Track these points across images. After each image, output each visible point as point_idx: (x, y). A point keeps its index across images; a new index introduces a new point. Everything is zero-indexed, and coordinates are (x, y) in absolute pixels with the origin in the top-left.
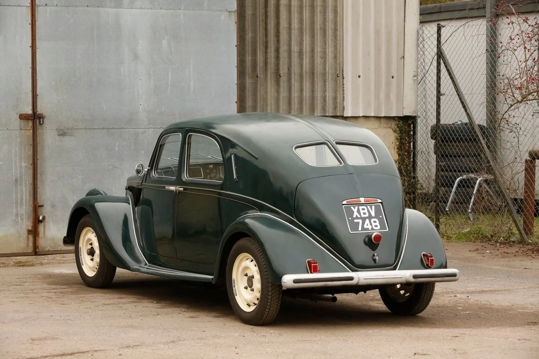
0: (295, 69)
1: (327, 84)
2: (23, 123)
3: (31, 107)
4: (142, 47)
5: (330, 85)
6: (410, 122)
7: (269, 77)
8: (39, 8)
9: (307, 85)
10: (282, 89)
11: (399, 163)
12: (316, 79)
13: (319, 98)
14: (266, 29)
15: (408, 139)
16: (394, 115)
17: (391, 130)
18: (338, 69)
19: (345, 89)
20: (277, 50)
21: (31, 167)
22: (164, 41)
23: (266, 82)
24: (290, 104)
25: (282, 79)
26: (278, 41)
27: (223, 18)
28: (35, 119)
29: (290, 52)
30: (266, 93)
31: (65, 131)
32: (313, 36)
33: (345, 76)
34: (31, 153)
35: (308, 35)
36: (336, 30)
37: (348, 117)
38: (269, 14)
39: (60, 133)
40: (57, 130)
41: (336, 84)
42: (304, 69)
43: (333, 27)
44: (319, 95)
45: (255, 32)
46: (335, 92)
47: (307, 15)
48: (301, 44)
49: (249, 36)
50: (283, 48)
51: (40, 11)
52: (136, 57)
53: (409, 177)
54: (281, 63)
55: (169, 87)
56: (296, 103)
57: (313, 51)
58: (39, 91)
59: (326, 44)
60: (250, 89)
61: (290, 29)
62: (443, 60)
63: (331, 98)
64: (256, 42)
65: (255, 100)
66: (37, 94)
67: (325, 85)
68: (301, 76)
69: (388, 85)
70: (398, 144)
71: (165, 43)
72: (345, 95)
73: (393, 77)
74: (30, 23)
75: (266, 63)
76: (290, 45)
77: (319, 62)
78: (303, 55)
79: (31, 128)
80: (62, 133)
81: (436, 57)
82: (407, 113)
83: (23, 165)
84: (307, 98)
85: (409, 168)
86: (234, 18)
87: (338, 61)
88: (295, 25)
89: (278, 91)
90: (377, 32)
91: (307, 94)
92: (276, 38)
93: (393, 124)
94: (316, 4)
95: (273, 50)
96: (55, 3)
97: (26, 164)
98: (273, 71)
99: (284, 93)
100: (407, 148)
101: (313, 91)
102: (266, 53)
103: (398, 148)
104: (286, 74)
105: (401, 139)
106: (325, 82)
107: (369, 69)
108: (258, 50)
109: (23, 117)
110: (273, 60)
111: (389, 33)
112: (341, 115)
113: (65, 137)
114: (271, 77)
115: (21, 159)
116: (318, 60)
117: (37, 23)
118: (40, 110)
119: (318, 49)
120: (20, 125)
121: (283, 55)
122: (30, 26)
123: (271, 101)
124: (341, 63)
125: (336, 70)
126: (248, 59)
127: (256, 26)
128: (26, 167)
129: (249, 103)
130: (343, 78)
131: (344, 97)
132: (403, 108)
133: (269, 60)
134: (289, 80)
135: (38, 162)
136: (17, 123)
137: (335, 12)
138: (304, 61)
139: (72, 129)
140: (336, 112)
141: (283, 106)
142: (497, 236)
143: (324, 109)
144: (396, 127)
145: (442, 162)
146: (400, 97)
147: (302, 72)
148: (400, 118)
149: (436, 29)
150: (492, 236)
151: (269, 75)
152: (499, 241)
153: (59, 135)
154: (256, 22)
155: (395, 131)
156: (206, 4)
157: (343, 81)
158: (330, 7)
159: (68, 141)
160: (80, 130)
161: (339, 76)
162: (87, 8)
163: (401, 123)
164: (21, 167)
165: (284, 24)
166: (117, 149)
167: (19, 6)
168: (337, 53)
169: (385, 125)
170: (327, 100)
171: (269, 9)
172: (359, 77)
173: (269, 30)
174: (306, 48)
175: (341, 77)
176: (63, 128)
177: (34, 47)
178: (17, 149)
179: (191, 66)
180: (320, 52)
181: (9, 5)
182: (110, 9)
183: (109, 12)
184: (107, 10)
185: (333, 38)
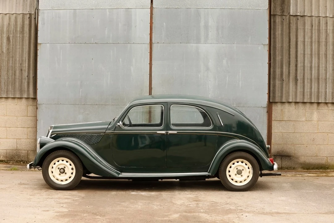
0: (307, 75)
4: (212, 64)
5: (329, 85)
8: (154, 44)
9: (315, 86)
10: (299, 87)
12: (320, 82)
14: (289, 54)
20: (296, 66)
22: (224, 61)
23: (289, 83)
24: (304, 95)
25: (299, 81)
26: (297, 61)
27: (260, 48)
29: (304, 66)
30: (289, 89)
32: (319, 58)
34: (148, 117)
35: (316, 58)
38: (291, 46)
42: (313, 76)
43: (332, 53)
44: (322, 91)
45: (282, 56)
46: (333, 89)
48: (311, 63)
49: (278, 58)
50: (300, 65)
51: (154, 46)
52: (208, 69)
54: (298, 73)
55: (227, 84)
56: (308, 95)
57: (319, 66)
58: (153, 86)
59: (327, 62)
60: (279, 87)
61: (304, 54)
63: (330, 93)
64: (283, 61)
66: (152, 87)
67: (326, 85)
71: (224, 62)
74: (149, 52)
75: (289, 73)
76: (304, 63)
77: (323, 73)
78: (312, 69)
86: (267, 48)
88: (308, 52)
89: (296, 88)
91: (315, 90)
92: (295, 59)
94: (320, 41)
96: (163, 42)
98: (293, 77)
99: (299, 89)
101: (318, 89)
102: (289, 67)
104: (301, 79)
106: (326, 83)
108: (284, 65)
115: (143, 120)
116: (322, 71)
117: (153, 52)
119: (323, 65)
121: (301, 68)
122: (149, 54)
123: (293, 93)
127: (283, 52)
133: (291, 71)
134: (304, 82)
138: (313, 72)
140: (333, 101)
141: (300, 96)
143: (325, 98)
147: (311, 78)
151: (290, 79)
156: (250, 41)
162: (180, 44)
165: (300, 52)
166: (195, 116)
167: (144, 44)
170: (327, 94)
171: (291, 44)
173: (291, 55)
174: (315, 65)
177: (151, 64)
178: (141, 115)
179: (240, 74)
180: (324, 67)
181: (138, 43)
182: (193, 44)
183: (193, 46)
184: (191, 45)
185: (332, 60)
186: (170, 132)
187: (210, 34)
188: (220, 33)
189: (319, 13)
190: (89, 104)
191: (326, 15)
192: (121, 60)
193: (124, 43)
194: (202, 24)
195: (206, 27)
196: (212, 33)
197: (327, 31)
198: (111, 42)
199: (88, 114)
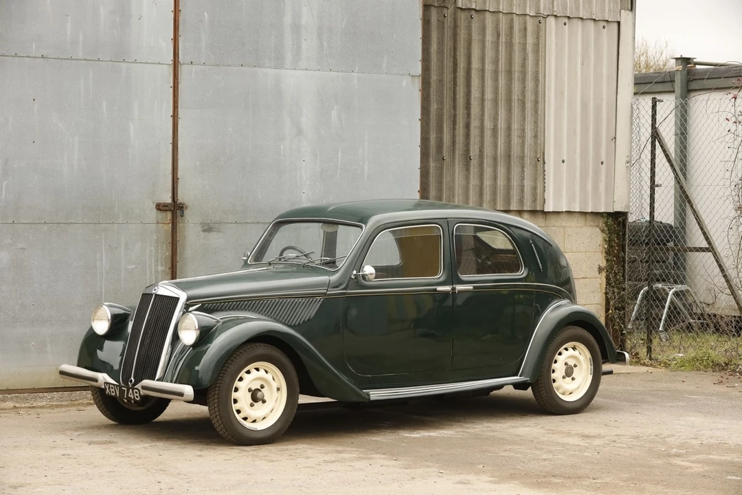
0: (488, 151)
1: (525, 170)
2: (161, 215)
3: (170, 195)
4: (307, 119)
5: (528, 171)
6: (621, 219)
7: (457, 160)
8: (183, 66)
9: (501, 171)
10: (472, 176)
11: (607, 271)
12: (512, 164)
13: (515, 188)
14: (454, 100)
15: (617, 241)
16: (602, 211)
17: (598, 229)
18: (539, 152)
19: (546, 177)
20: (467, 126)
21: (170, 271)
22: (333, 112)
23: (454, 165)
24: (481, 194)
25: (472, 162)
26: (469, 115)
27: (405, 83)
28: (174, 209)
29: (482, 128)
30: (453, 180)
31: (212, 225)
32: (509, 110)
33: (546, 161)
34: (169, 253)
35: (503, 108)
36: (536, 102)
37: (549, 212)
38: (458, 80)
39: (204, 228)
40: (201, 224)
41: (536, 170)
42: (499, 151)
43: (533, 98)
44: (515, 183)
45: (441, 102)
46: (535, 180)
47: (503, 82)
48: (495, 119)
49: (434, 107)
50: (475, 123)
51: (184, 71)
52: (300, 132)
53: (619, 289)
54: (472, 143)
55: (339, 170)
56: (488, 193)
57: (509, 128)
58: (180, 174)
59: (524, 119)
60: (434, 175)
61: (483, 100)
62: (660, 143)
63: (529, 188)
64: (442, 115)
65: (440, 190)
66: (179, 177)
67: (523, 172)
68: (495, 159)
69: (597, 173)
70: (606, 246)
71: (334, 114)
72: (546, 185)
73: (602, 163)
74: (172, 85)
75: (454, 143)
76: (482, 121)
77: (516, 142)
78: (498, 133)
79: (170, 222)
80: (208, 229)
81: (650, 140)
82: (618, 208)
83: (160, 268)
84: (502, 188)
85: (618, 277)
86: (418, 84)
87: (539, 141)
88: (489, 95)
89: (467, 178)
90: (585, 106)
91: (501, 182)
92: (465, 111)
93: (601, 222)
94: (513, 69)
95: (461, 125)
96: (203, 60)
97: (163, 268)
98: (461, 153)
99: (474, 181)
100: (615, 252)
101: (508, 179)
102: (454, 129)
103: (606, 252)
104: (477, 157)
105: (609, 241)
106: (523, 167)
107: (575, 152)
108: (445, 125)
109: (161, 207)
110: (461, 138)
111: (598, 109)
112: (541, 209)
113: (211, 233)
114: (459, 161)
115: (157, 261)
116: (515, 140)
117: (180, 87)
118: (181, 198)
119: (515, 126)
120: (157, 218)
121: (474, 132)
122: (172, 90)
123: (458, 190)
124: (542, 144)
125: (536, 152)
126: (433, 137)
127: (443, 95)
128: (163, 271)
129: (433, 192)
130: (544, 163)
131: (545, 187)
132: (614, 202)
133: (457, 138)
134: (481, 164)
135: (178, 265)
136: (153, 214)
137: (536, 80)
138: (499, 140)
139: (220, 223)
140: (535, 206)
141: (473, 197)
142: (732, 363)
143: (521, 201)
144: (604, 225)
145: (658, 269)
146: (610, 188)
147: (496, 154)
148: (609, 214)
149: (650, 104)
150: (727, 364)
151: (457, 156)
152: (737, 370)
153: (204, 231)
154: (442, 91)
155: (603, 231)
156: (384, 65)
157: (544, 167)
158: (530, 73)
159: (215, 239)
160: (230, 225)
161: (540, 160)
162: (241, 68)
163: (610, 221)
164: (157, 271)
165: (475, 93)
167: (159, 63)
168: (537, 131)
169: (591, 223)
170: (526, 190)
171: (458, 74)
172: (563, 162)
173: (458, 101)
174: (502, 124)
175: (542, 162)
176: (209, 221)
177: (175, 117)
178: (153, 248)
179: (366, 143)
180: (518, 129)
181: (147, 63)
182: (269, 71)
183: (267, 74)
184: (265, 70)
185: (533, 113)
186: (459, 287)
187: (304, 45)
188: (325, 44)
189: (511, 5)
190: (26, 221)
191: (525, 10)
192: (104, 103)
193: (111, 61)
194: (288, 19)
195: (297, 28)
196: (309, 44)
197: (526, 48)
198: (80, 55)
199: (24, 249)
